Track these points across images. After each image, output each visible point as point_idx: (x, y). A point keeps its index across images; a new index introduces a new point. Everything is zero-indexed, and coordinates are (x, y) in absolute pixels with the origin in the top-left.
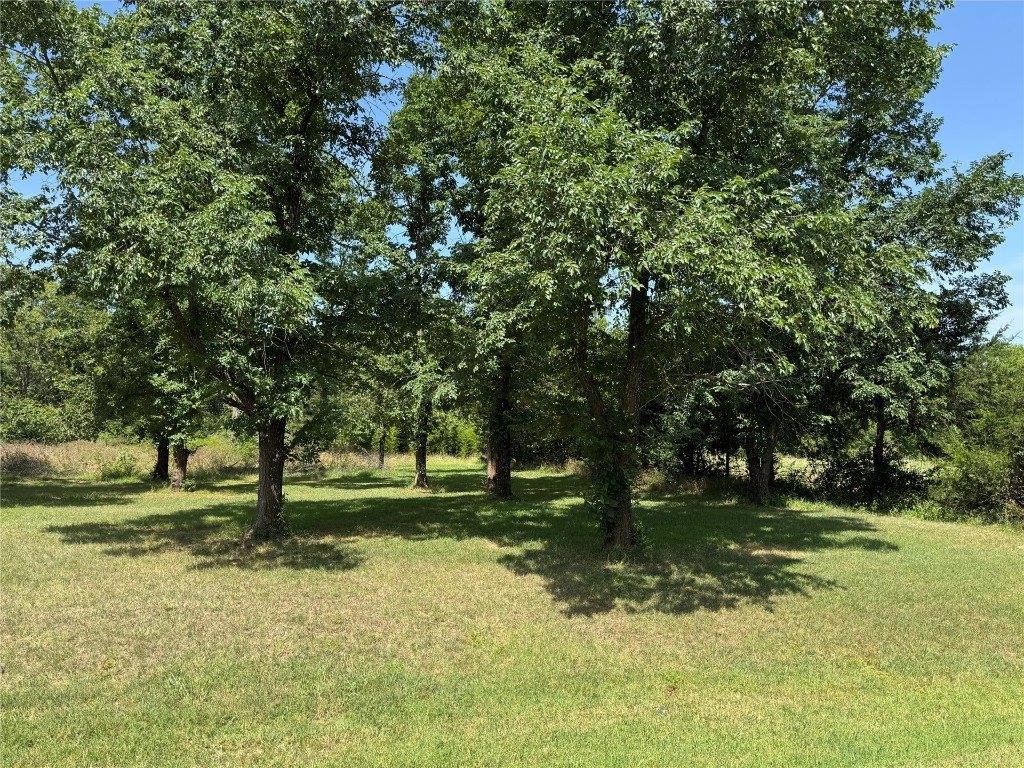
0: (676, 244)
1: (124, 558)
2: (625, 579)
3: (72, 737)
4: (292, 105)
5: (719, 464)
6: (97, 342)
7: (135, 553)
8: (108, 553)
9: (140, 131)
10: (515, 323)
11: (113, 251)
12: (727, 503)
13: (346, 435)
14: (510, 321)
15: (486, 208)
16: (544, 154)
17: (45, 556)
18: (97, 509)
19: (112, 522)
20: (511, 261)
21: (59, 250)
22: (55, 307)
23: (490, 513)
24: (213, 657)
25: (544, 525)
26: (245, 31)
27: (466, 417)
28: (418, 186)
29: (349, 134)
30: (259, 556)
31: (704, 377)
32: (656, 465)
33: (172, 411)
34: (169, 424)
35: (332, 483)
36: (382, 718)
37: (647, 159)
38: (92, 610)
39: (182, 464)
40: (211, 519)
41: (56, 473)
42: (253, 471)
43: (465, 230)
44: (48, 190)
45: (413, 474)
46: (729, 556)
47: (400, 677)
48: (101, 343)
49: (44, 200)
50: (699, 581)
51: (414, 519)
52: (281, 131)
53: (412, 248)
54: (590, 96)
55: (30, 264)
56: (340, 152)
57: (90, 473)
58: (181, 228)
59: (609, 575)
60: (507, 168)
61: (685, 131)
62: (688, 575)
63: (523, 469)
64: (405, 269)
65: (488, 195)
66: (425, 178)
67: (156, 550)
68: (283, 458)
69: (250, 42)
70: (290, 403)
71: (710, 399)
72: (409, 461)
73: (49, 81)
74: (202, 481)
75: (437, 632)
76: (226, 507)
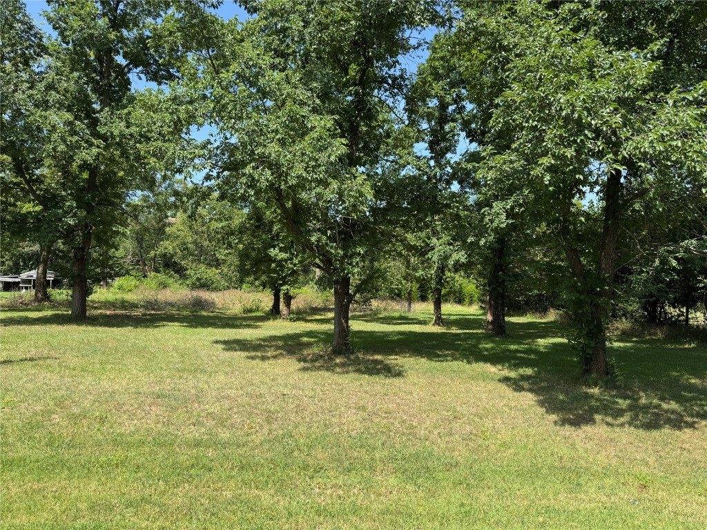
0: (652, 136)
1: (257, 361)
2: (601, 400)
3: (232, 469)
4: (353, 66)
5: (679, 316)
6: (239, 229)
7: (263, 358)
8: (248, 357)
10: (512, 208)
11: (253, 168)
12: (687, 346)
13: (387, 288)
14: (508, 207)
15: (491, 122)
16: (538, 77)
17: (214, 358)
19: (249, 338)
20: (509, 161)
21: (218, 173)
22: (215, 209)
23: (488, 346)
24: (310, 427)
25: (532, 356)
26: (324, 20)
27: (468, 277)
28: (437, 114)
29: (390, 81)
30: (337, 365)
31: (669, 246)
32: (624, 315)
33: (282, 271)
34: (280, 280)
36: (420, 481)
37: (625, 72)
38: (241, 392)
39: (288, 305)
40: (305, 339)
41: (218, 308)
42: (330, 310)
43: (471, 141)
44: (212, 135)
45: (432, 316)
46: (691, 388)
47: (431, 454)
48: (242, 230)
49: (209, 142)
50: (665, 406)
51: (434, 347)
52: (346, 85)
53: (432, 158)
54: (575, 30)
55: (203, 183)
56: (384, 95)
57: (236, 309)
59: (588, 397)
60: (508, 92)
61: (655, 49)
62: (655, 401)
63: (513, 316)
64: (427, 173)
65: (492, 113)
66: (443, 106)
67: (275, 357)
68: (349, 302)
69: (327, 27)
70: (353, 266)
71: (674, 263)
72: (429, 307)
73: (211, 69)
74: (300, 316)
75: (456, 425)
76: (315, 332)
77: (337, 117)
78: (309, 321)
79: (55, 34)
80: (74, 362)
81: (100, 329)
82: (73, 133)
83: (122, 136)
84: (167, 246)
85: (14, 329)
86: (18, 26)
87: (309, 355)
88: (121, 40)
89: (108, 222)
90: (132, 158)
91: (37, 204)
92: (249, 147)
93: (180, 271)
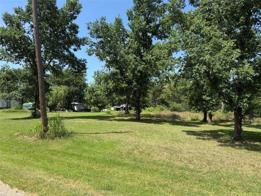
1: (201, 140)
4: (242, 17)
6: (190, 89)
7: (204, 139)
8: (197, 138)
9: (202, 36)
11: (199, 66)
18: (192, 127)
30: (236, 145)
33: (208, 105)
34: (207, 108)
35: (254, 126)
39: (211, 118)
40: (220, 133)
41: (181, 118)
42: (231, 121)
44: (182, 54)
48: (191, 89)
49: (180, 58)
55: (178, 73)
57: (189, 119)
58: (214, 58)
67: (208, 139)
68: (241, 118)
70: (244, 103)
74: (216, 123)
76: (224, 130)
77: (235, 40)
78: (220, 125)
79: (131, 30)
80: (138, 134)
81: (144, 124)
82: (136, 61)
83: (150, 60)
84: (163, 96)
85: (121, 122)
86: (121, 30)
87: (223, 140)
88: (150, 27)
89: (146, 89)
90: (153, 67)
91: (126, 84)
92: (197, 58)
93: (167, 105)
